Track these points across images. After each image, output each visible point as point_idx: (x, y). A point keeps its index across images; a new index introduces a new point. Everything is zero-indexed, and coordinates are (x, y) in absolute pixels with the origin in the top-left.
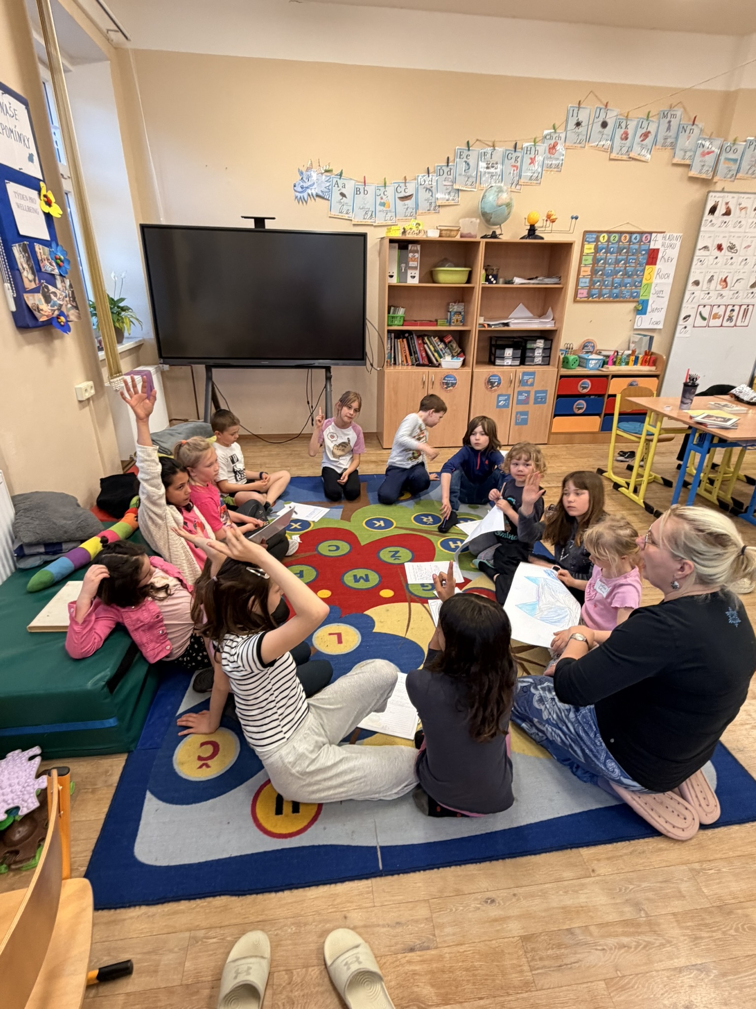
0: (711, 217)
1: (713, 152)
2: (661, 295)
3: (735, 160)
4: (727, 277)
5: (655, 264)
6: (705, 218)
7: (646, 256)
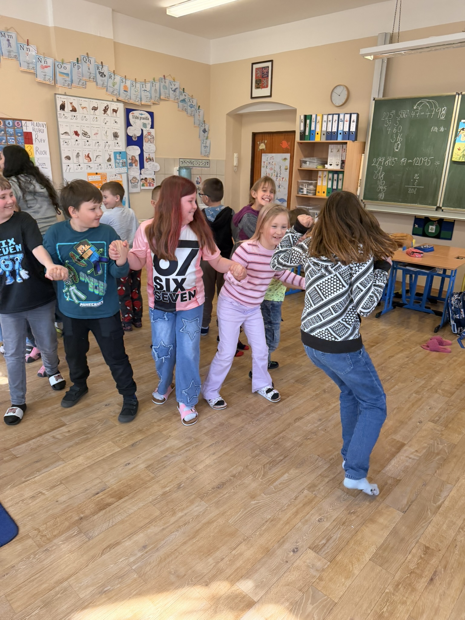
0: (62, 112)
1: (49, 66)
2: (44, 167)
3: (67, 74)
4: (89, 154)
5: (32, 144)
6: (58, 113)
7: (23, 137)
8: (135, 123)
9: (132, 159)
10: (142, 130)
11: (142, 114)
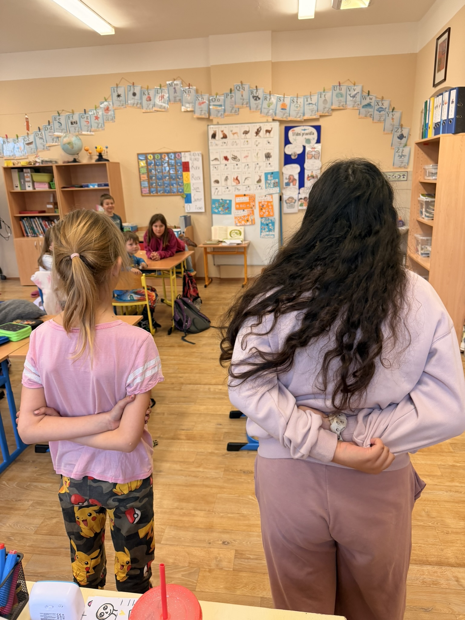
1: (205, 102)
2: (198, 190)
3: (221, 106)
4: (237, 177)
5: (188, 171)
6: (210, 142)
7: (181, 167)
8: (295, 140)
9: (290, 179)
10: (304, 147)
11: (305, 130)
